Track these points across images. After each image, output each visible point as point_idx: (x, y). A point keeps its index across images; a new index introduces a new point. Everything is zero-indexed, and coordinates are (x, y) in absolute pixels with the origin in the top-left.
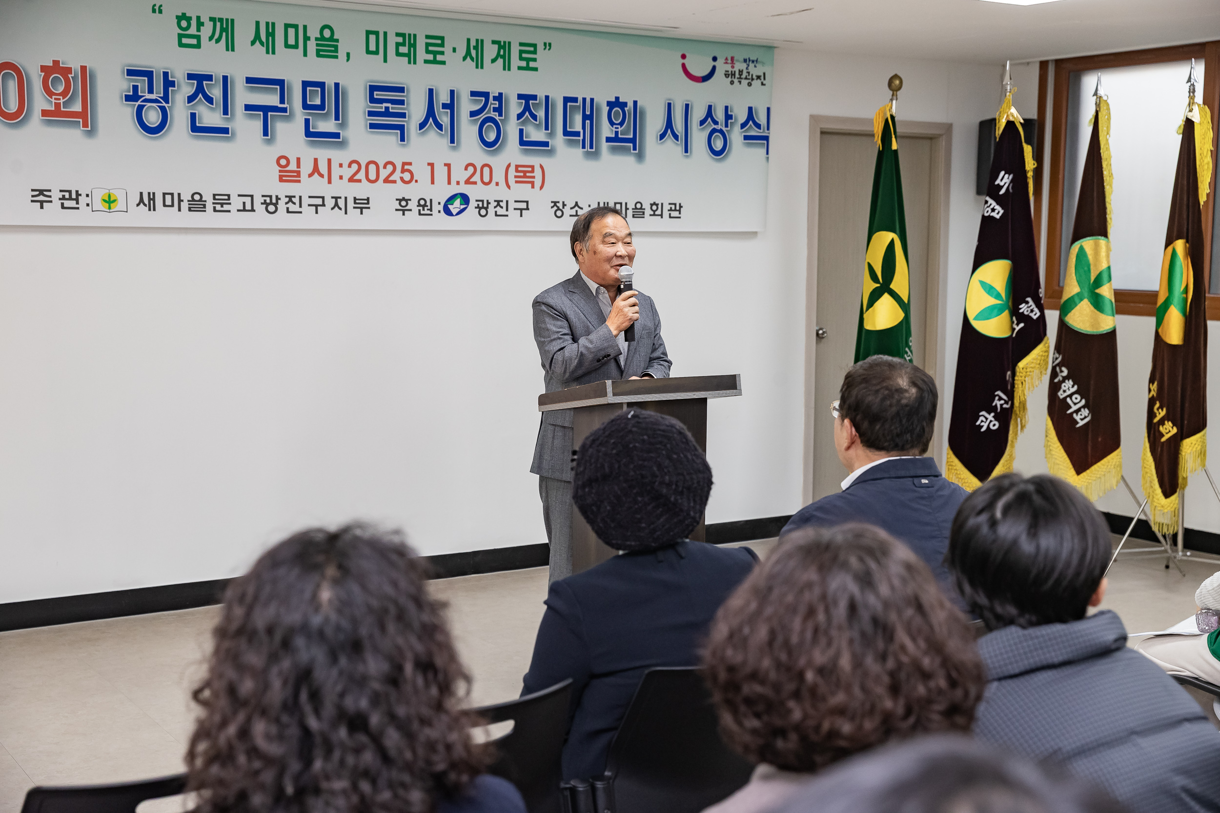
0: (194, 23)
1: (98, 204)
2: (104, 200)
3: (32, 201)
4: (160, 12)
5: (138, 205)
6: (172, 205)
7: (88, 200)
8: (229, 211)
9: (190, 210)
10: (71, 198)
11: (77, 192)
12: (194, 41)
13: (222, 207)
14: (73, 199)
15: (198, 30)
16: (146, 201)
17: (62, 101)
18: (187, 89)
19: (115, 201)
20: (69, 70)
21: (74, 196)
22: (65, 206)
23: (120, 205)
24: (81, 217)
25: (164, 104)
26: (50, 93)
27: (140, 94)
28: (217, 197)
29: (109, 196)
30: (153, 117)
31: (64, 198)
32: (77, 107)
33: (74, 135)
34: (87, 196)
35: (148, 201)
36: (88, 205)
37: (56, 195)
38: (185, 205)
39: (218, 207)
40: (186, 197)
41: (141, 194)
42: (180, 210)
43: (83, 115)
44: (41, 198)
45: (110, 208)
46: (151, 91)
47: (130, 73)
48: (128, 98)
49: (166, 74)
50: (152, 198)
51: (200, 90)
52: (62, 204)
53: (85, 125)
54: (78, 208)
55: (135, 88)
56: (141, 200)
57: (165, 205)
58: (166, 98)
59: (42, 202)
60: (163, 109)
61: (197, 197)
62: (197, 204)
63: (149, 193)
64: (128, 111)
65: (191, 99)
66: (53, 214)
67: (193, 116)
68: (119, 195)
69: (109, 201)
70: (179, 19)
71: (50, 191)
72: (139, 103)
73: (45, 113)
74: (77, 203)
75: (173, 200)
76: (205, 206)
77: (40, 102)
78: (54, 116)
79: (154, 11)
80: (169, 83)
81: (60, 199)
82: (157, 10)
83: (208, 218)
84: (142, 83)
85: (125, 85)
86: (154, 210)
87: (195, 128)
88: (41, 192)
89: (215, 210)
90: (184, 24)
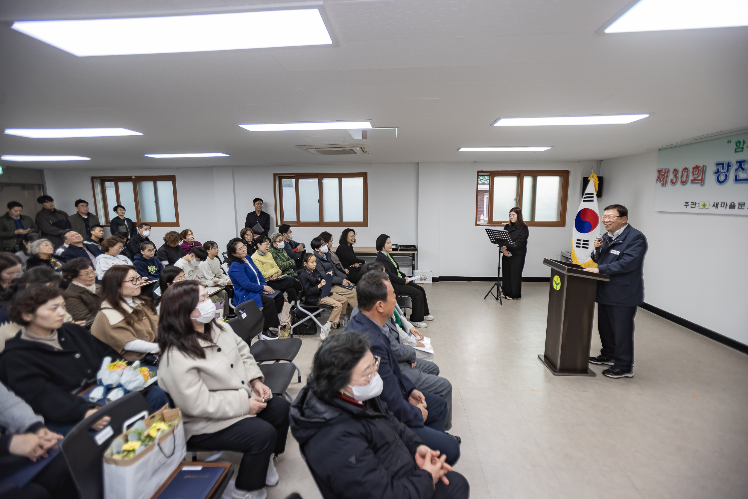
0: (742, 144)
1: (701, 206)
2: (703, 205)
3: (685, 206)
4: (730, 142)
5: (713, 207)
6: (724, 207)
7: (698, 205)
8: (744, 209)
9: (730, 208)
10: (694, 204)
11: (696, 203)
12: (741, 150)
13: (741, 207)
14: (694, 205)
15: (743, 145)
16: (715, 205)
17: (696, 177)
18: (735, 166)
19: (706, 205)
20: (699, 167)
21: (695, 204)
22: (692, 207)
23: (707, 207)
24: (696, 210)
25: (727, 173)
26: (693, 174)
27: (719, 171)
28: (740, 204)
29: (705, 204)
30: (722, 178)
31: (692, 205)
32: (700, 178)
33: (697, 186)
34: (698, 204)
35: (716, 205)
36: (698, 207)
37: (690, 204)
38: (728, 207)
39: (740, 207)
40: (729, 204)
41: (714, 203)
42: (726, 208)
43: (701, 180)
44: (687, 205)
45: (704, 208)
46: (723, 169)
47: (718, 164)
48: (716, 173)
49: (729, 163)
50: (717, 204)
51: (740, 166)
52: (691, 206)
53: (701, 183)
54: (695, 208)
55: (718, 169)
56: (714, 205)
57: (721, 206)
58: (728, 171)
59: (687, 206)
60: (726, 175)
61: (733, 204)
62: (732, 206)
63: (717, 203)
64: (714, 177)
65: (736, 170)
66: (689, 209)
67: (736, 176)
68: (707, 204)
69: (704, 205)
70: (736, 143)
71: (689, 203)
72: (719, 174)
73: (692, 180)
74: (695, 206)
75: (724, 205)
76: (735, 207)
77: (691, 177)
78: (694, 181)
79: (728, 142)
80: (729, 165)
81: (691, 205)
82: (729, 142)
83: (736, 211)
84: (720, 167)
85: (714, 169)
86: (717, 208)
87: (737, 180)
88: (687, 203)
89: (738, 208)
90: (738, 144)
